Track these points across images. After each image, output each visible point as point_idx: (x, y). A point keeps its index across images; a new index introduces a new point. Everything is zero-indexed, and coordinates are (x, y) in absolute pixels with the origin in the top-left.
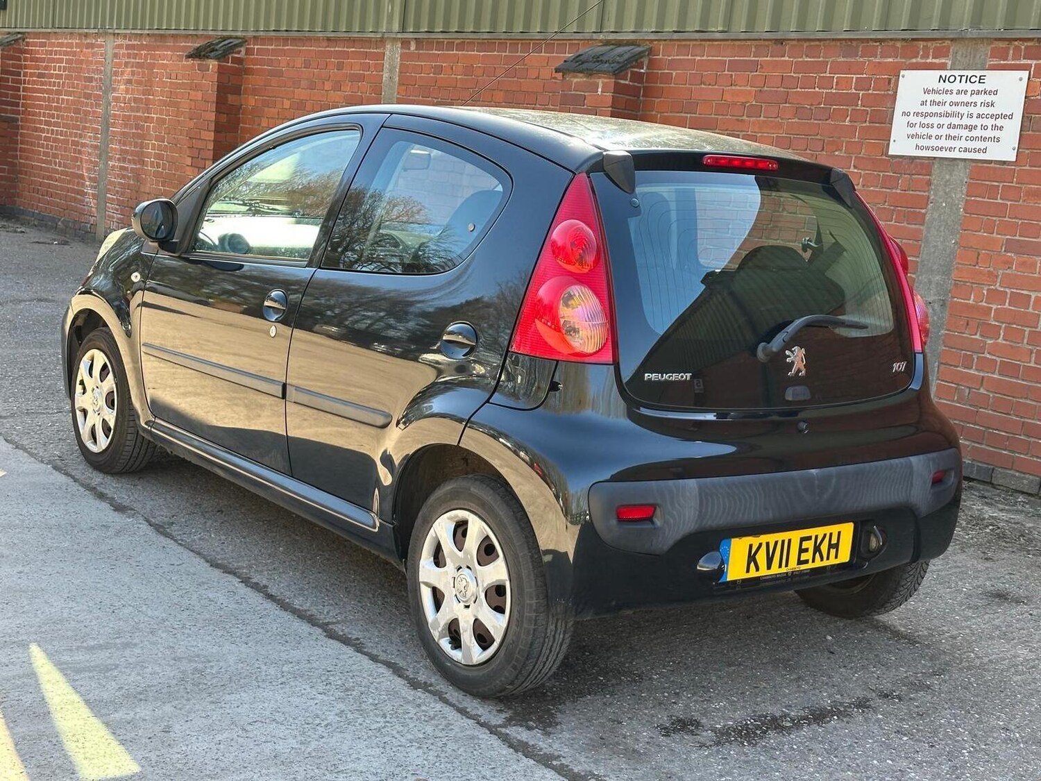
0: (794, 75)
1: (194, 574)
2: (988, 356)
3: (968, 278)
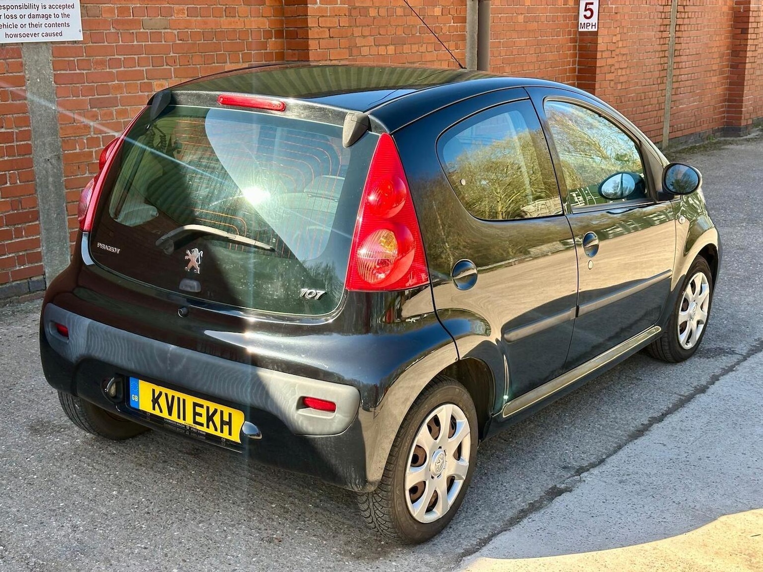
3: (71, 134)
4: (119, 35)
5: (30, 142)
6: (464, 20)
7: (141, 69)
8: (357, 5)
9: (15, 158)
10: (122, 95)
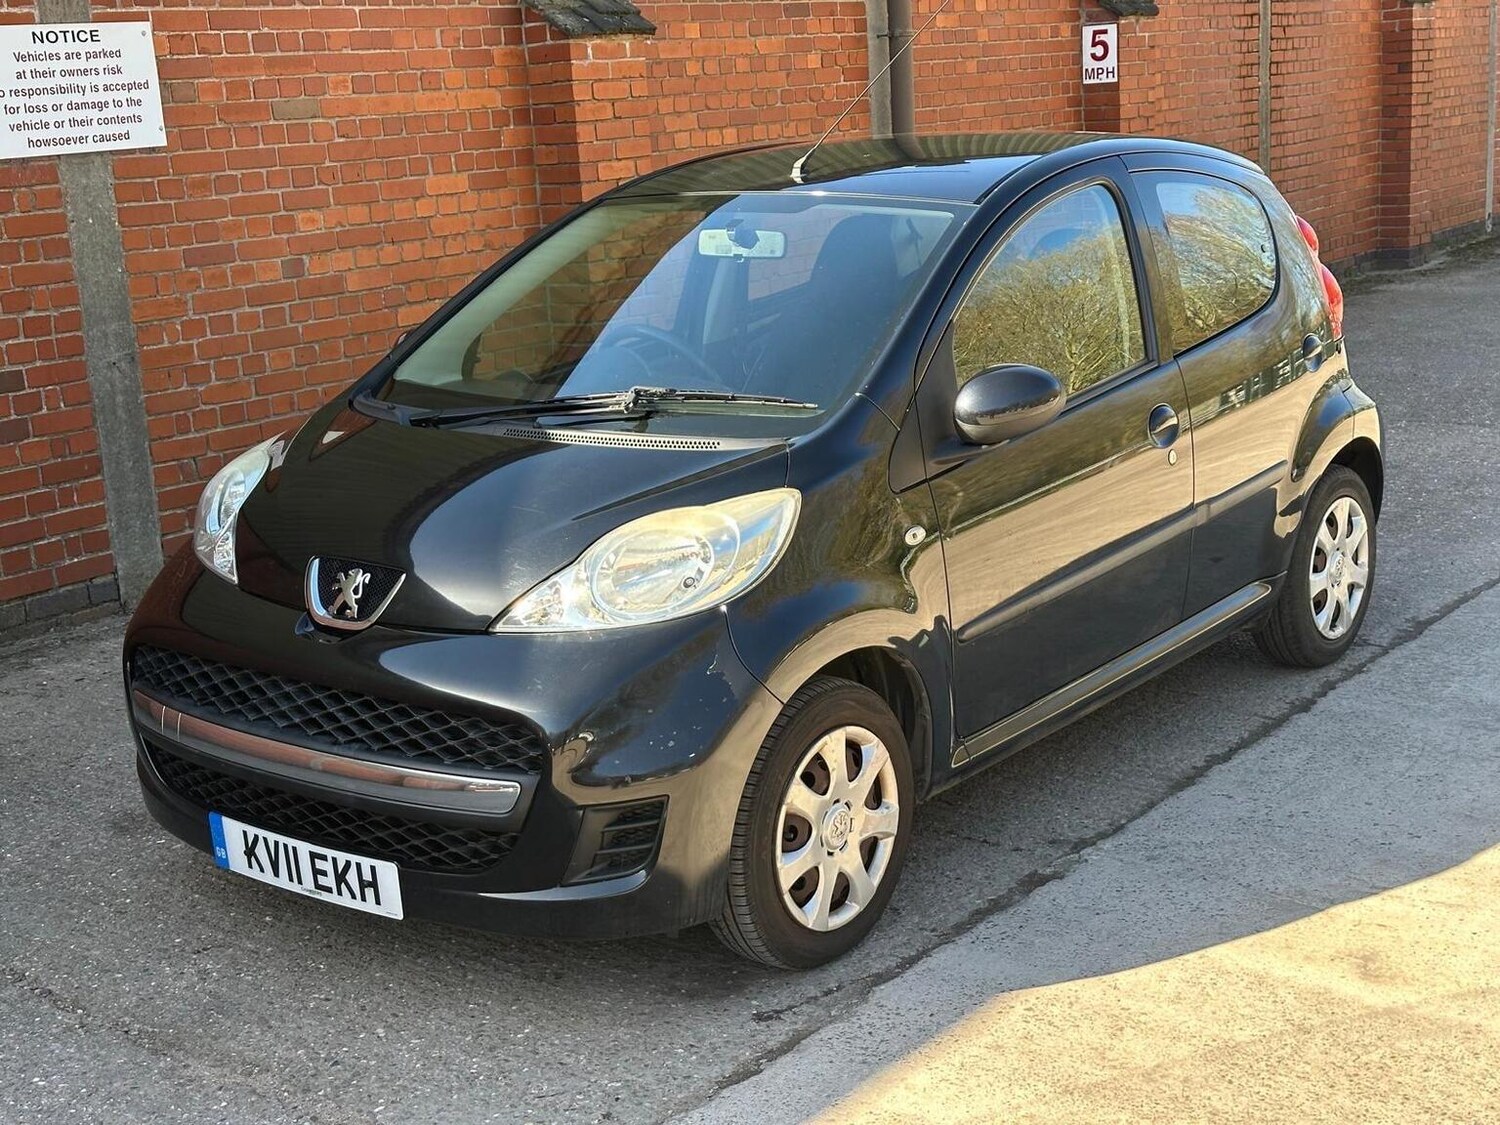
2: (204, 407)
3: (153, 315)
4: (232, 133)
5: (79, 334)
6: (864, 74)
7: (274, 192)
8: (661, 57)
9: (53, 362)
10: (241, 241)
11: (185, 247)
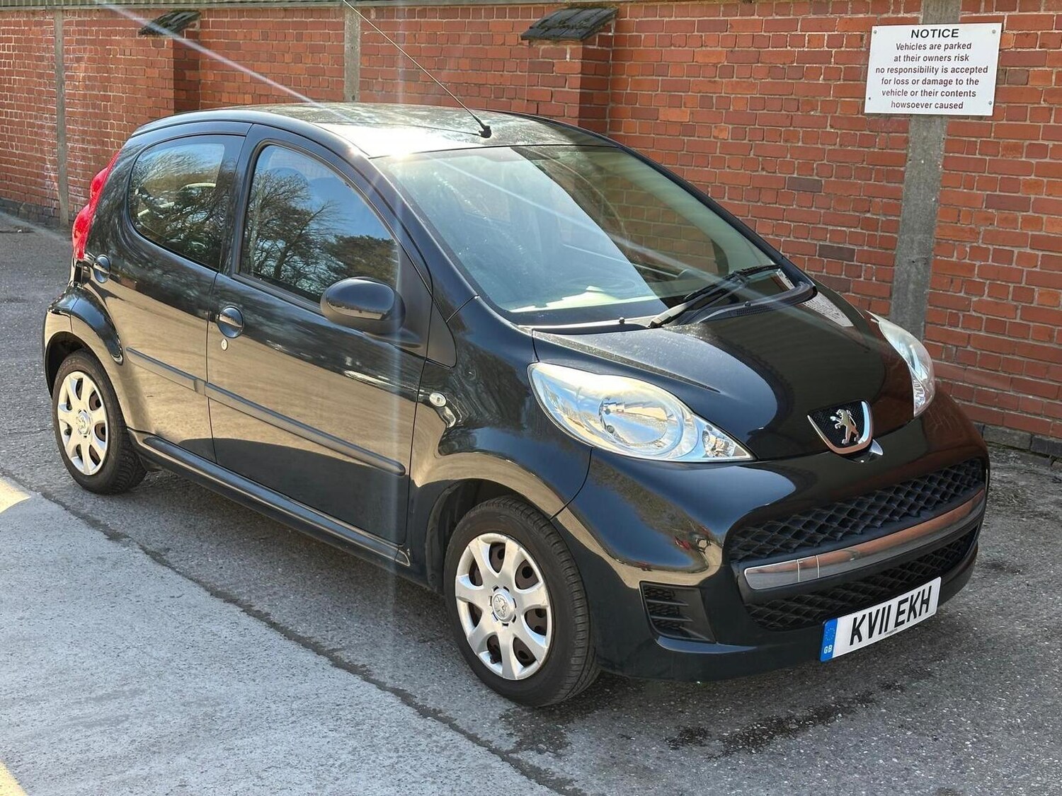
0: (765, 34)
1: (195, 607)
2: (974, 314)
3: (949, 236)
4: (1053, 112)
5: (896, 236)
9: (875, 250)
10: (1037, 196)
11: (989, 193)
